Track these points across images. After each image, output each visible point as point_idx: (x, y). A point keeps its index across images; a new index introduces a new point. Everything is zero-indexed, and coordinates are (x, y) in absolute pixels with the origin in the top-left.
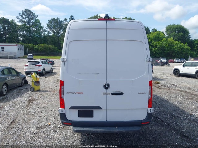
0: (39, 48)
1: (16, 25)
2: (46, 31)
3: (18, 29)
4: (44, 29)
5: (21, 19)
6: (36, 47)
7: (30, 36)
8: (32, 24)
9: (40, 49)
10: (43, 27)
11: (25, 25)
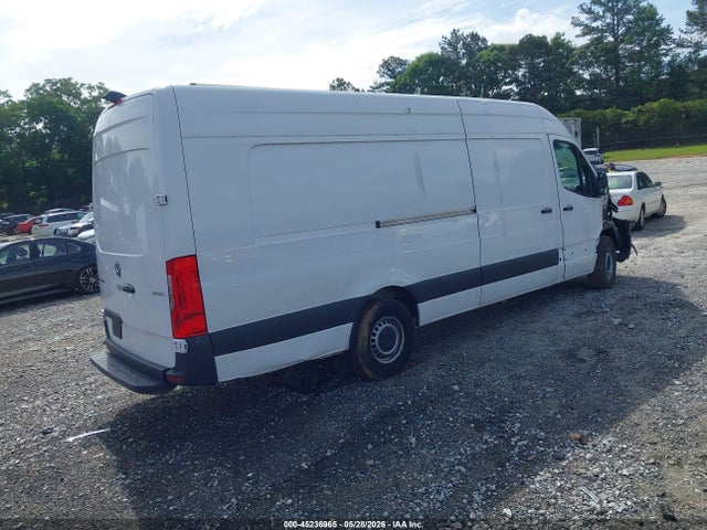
0: (642, 119)
1: (570, 50)
2: (680, 45)
3: (573, 63)
4: (674, 36)
5: (586, 22)
6: (630, 115)
7: (618, 79)
8: (628, 30)
9: (646, 123)
10: (668, 30)
11: (598, 41)
